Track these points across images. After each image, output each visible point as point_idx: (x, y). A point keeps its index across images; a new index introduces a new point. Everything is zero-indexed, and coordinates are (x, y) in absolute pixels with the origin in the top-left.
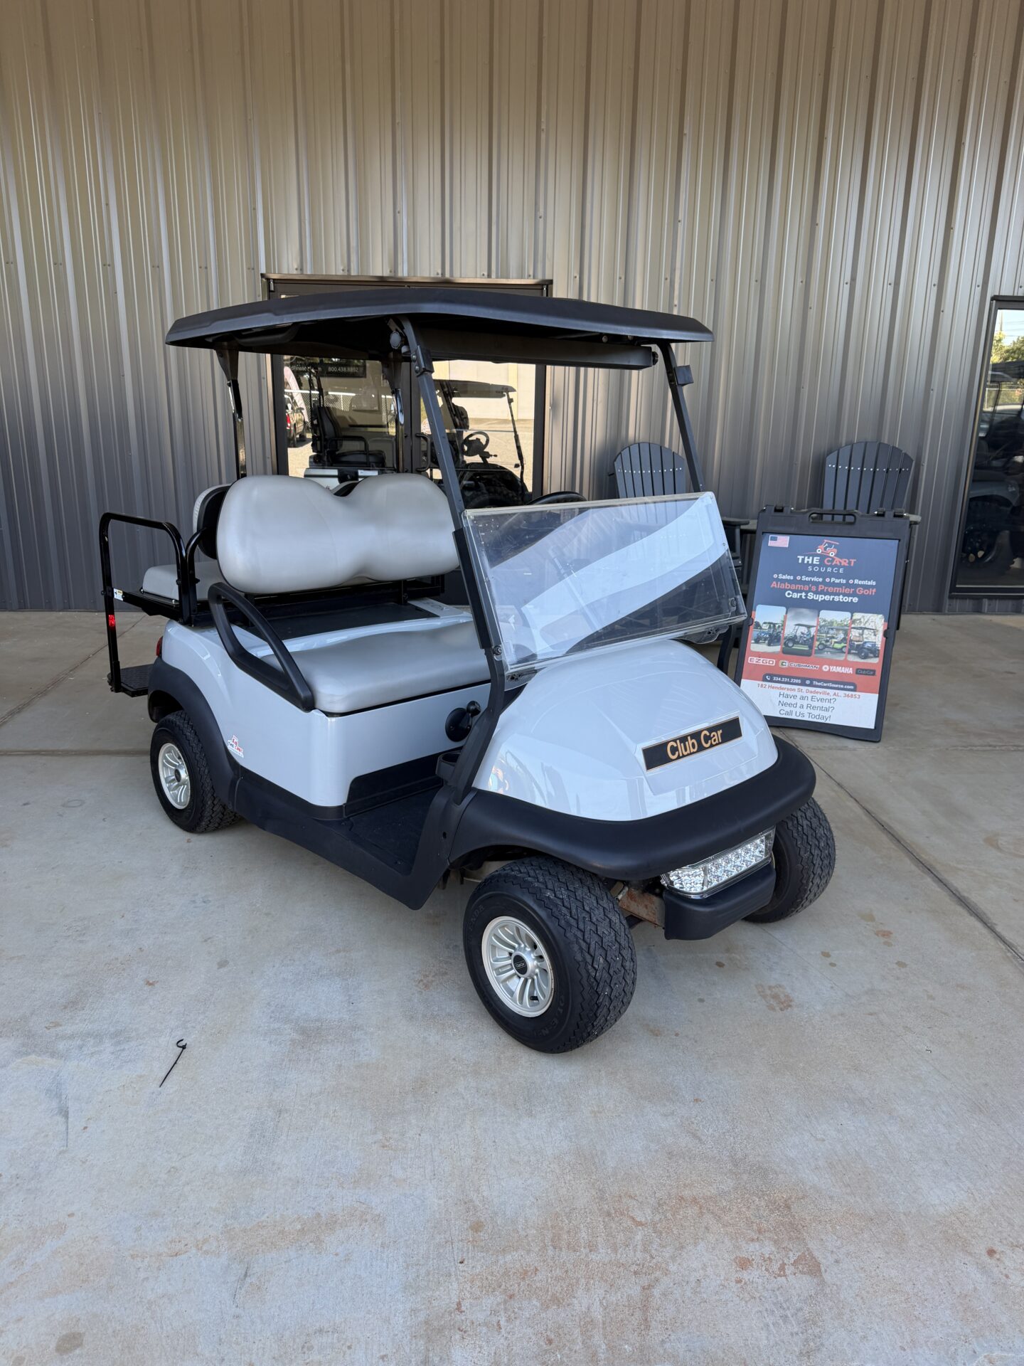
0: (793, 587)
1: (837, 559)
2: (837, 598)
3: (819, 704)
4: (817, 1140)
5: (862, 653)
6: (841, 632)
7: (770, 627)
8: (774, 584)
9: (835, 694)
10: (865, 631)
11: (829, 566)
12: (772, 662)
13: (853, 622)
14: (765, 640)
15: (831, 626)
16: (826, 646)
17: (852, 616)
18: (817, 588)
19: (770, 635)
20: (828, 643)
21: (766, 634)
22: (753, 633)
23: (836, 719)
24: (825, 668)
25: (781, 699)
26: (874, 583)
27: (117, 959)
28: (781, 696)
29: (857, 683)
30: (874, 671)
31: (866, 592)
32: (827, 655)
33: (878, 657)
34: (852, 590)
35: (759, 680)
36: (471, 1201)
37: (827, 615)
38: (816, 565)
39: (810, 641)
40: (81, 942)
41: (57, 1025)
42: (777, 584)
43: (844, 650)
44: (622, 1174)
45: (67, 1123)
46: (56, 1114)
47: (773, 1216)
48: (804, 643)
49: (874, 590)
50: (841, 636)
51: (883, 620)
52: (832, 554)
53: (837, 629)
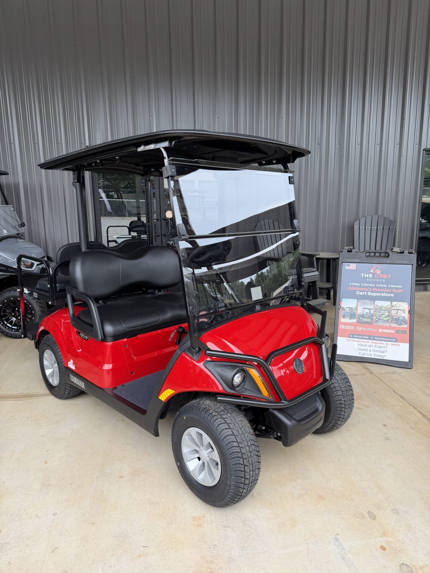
0: (360, 289)
1: (381, 275)
2: (383, 295)
3: (379, 349)
5: (398, 322)
6: (386, 311)
7: (350, 310)
9: (386, 344)
10: (399, 311)
11: (377, 278)
13: (392, 306)
14: (348, 316)
15: (381, 308)
17: (391, 304)
18: (372, 290)
20: (380, 318)
21: (348, 313)
22: (341, 313)
24: (380, 330)
25: (359, 347)
26: (401, 287)
29: (397, 338)
30: (406, 332)
31: (397, 291)
32: (380, 323)
33: (407, 324)
34: (390, 290)
35: (347, 337)
37: (379, 303)
38: (371, 278)
39: (371, 317)
42: (352, 288)
43: (389, 321)
48: (368, 318)
49: (402, 290)
50: (388, 314)
51: (408, 306)
52: (379, 273)
53: (384, 310)
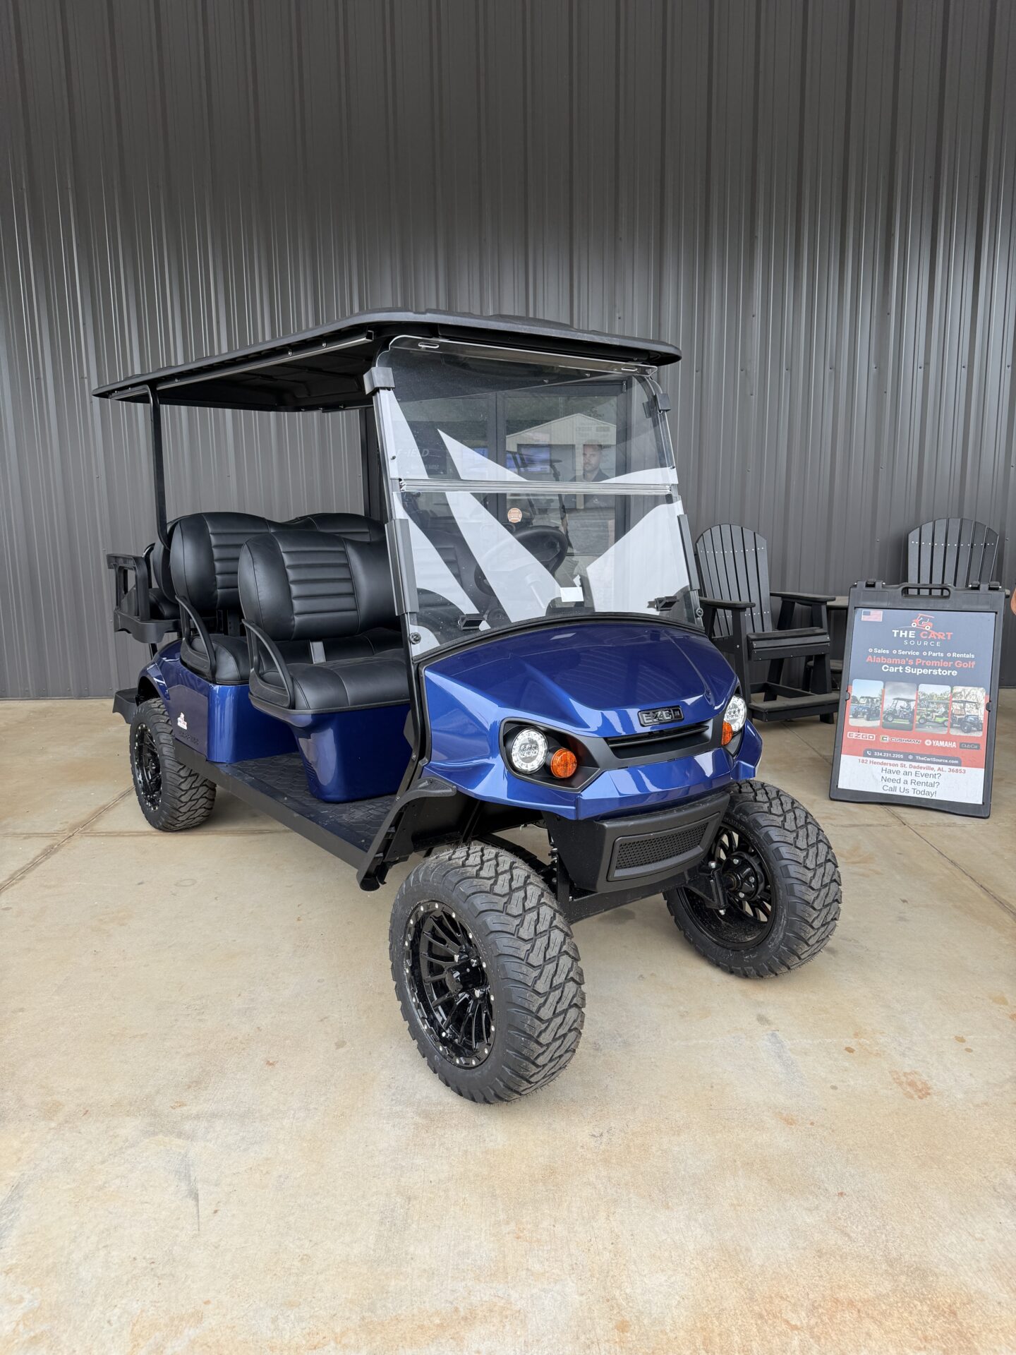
0: (890, 661)
1: (934, 633)
2: (935, 672)
3: (924, 779)
4: (976, 1239)
6: (941, 705)
7: (868, 702)
8: (869, 659)
9: (939, 769)
10: (967, 704)
11: (925, 640)
12: (872, 737)
13: (954, 695)
14: (864, 714)
15: (932, 699)
16: (926, 720)
18: (915, 662)
19: (869, 710)
20: (929, 717)
21: (864, 708)
22: (851, 707)
23: (943, 793)
24: (928, 743)
25: (884, 774)
26: (973, 656)
27: (236, 1038)
28: (884, 772)
29: (961, 758)
30: (979, 745)
31: (965, 665)
32: (928, 729)
33: (981, 730)
35: (860, 756)
36: (614, 1298)
37: (927, 689)
38: (912, 639)
39: (911, 715)
40: (200, 1020)
41: (182, 1105)
42: (873, 658)
43: (946, 724)
44: (770, 1273)
45: (197, 1205)
46: (186, 1196)
47: (938, 1322)
48: (905, 717)
49: (974, 663)
50: (944, 710)
51: (984, 694)
52: (928, 628)
53: (938, 703)
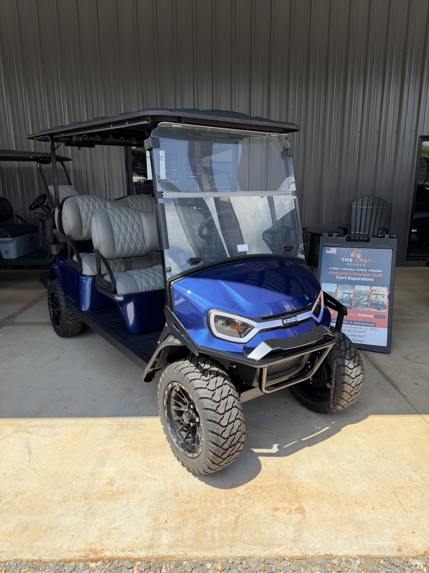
0: (340, 273)
1: (362, 259)
2: (363, 279)
5: (377, 307)
9: (365, 329)
10: (378, 296)
11: (358, 263)
13: (372, 291)
15: (361, 293)
17: (371, 288)
18: (352, 274)
20: (360, 302)
24: (359, 315)
26: (381, 271)
29: (376, 323)
30: (384, 316)
31: (378, 276)
32: (360, 308)
34: (370, 275)
37: (358, 288)
38: (351, 262)
39: (351, 301)
42: (332, 272)
43: (368, 305)
48: (348, 302)
49: (382, 275)
50: (366, 298)
51: (387, 290)
52: (359, 257)
53: (364, 295)
